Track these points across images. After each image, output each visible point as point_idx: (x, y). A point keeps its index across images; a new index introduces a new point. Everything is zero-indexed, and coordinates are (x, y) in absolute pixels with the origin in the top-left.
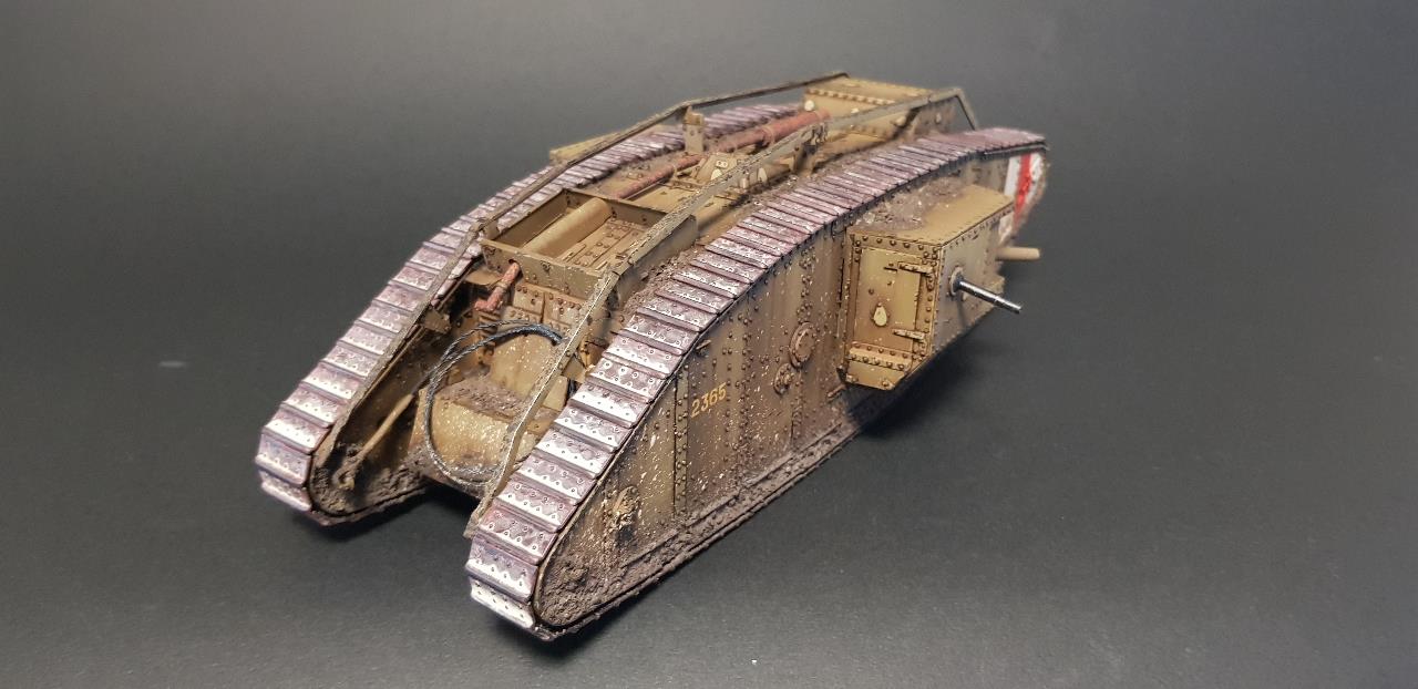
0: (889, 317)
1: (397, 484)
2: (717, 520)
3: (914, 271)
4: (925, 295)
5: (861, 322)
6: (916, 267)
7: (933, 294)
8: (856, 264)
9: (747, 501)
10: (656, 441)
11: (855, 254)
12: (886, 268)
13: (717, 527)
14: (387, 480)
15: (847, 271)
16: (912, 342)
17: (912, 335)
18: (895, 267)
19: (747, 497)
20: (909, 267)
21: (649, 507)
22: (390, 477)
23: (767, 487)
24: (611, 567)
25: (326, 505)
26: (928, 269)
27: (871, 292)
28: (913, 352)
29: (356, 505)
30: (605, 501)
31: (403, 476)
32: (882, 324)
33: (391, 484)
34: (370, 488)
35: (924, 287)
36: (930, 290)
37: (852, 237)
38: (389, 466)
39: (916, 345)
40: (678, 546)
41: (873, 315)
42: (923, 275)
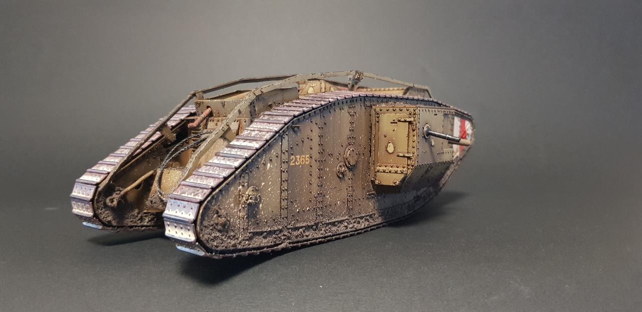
0: (394, 148)
1: (141, 219)
2: (307, 233)
3: (405, 121)
4: (412, 133)
5: (381, 152)
6: (406, 119)
7: (415, 132)
8: (377, 124)
9: (323, 232)
10: (270, 167)
11: (377, 119)
12: (391, 123)
13: (305, 238)
14: (136, 214)
15: (373, 127)
16: (406, 159)
17: (406, 155)
18: (396, 121)
19: (323, 230)
20: (403, 120)
21: (266, 205)
22: (138, 213)
23: (334, 229)
24: (243, 229)
25: (102, 217)
26: (412, 119)
27: (385, 136)
28: (408, 165)
29: (118, 222)
30: (241, 187)
31: (146, 216)
32: (391, 152)
33: (138, 218)
34: (127, 216)
35: (411, 130)
36: (413, 130)
37: (375, 110)
38: (138, 208)
39: (409, 161)
40: (283, 238)
41: (387, 148)
42: (410, 123)
